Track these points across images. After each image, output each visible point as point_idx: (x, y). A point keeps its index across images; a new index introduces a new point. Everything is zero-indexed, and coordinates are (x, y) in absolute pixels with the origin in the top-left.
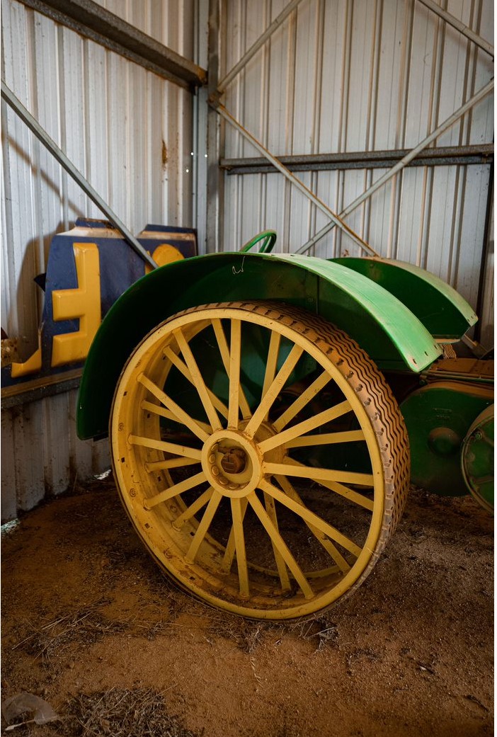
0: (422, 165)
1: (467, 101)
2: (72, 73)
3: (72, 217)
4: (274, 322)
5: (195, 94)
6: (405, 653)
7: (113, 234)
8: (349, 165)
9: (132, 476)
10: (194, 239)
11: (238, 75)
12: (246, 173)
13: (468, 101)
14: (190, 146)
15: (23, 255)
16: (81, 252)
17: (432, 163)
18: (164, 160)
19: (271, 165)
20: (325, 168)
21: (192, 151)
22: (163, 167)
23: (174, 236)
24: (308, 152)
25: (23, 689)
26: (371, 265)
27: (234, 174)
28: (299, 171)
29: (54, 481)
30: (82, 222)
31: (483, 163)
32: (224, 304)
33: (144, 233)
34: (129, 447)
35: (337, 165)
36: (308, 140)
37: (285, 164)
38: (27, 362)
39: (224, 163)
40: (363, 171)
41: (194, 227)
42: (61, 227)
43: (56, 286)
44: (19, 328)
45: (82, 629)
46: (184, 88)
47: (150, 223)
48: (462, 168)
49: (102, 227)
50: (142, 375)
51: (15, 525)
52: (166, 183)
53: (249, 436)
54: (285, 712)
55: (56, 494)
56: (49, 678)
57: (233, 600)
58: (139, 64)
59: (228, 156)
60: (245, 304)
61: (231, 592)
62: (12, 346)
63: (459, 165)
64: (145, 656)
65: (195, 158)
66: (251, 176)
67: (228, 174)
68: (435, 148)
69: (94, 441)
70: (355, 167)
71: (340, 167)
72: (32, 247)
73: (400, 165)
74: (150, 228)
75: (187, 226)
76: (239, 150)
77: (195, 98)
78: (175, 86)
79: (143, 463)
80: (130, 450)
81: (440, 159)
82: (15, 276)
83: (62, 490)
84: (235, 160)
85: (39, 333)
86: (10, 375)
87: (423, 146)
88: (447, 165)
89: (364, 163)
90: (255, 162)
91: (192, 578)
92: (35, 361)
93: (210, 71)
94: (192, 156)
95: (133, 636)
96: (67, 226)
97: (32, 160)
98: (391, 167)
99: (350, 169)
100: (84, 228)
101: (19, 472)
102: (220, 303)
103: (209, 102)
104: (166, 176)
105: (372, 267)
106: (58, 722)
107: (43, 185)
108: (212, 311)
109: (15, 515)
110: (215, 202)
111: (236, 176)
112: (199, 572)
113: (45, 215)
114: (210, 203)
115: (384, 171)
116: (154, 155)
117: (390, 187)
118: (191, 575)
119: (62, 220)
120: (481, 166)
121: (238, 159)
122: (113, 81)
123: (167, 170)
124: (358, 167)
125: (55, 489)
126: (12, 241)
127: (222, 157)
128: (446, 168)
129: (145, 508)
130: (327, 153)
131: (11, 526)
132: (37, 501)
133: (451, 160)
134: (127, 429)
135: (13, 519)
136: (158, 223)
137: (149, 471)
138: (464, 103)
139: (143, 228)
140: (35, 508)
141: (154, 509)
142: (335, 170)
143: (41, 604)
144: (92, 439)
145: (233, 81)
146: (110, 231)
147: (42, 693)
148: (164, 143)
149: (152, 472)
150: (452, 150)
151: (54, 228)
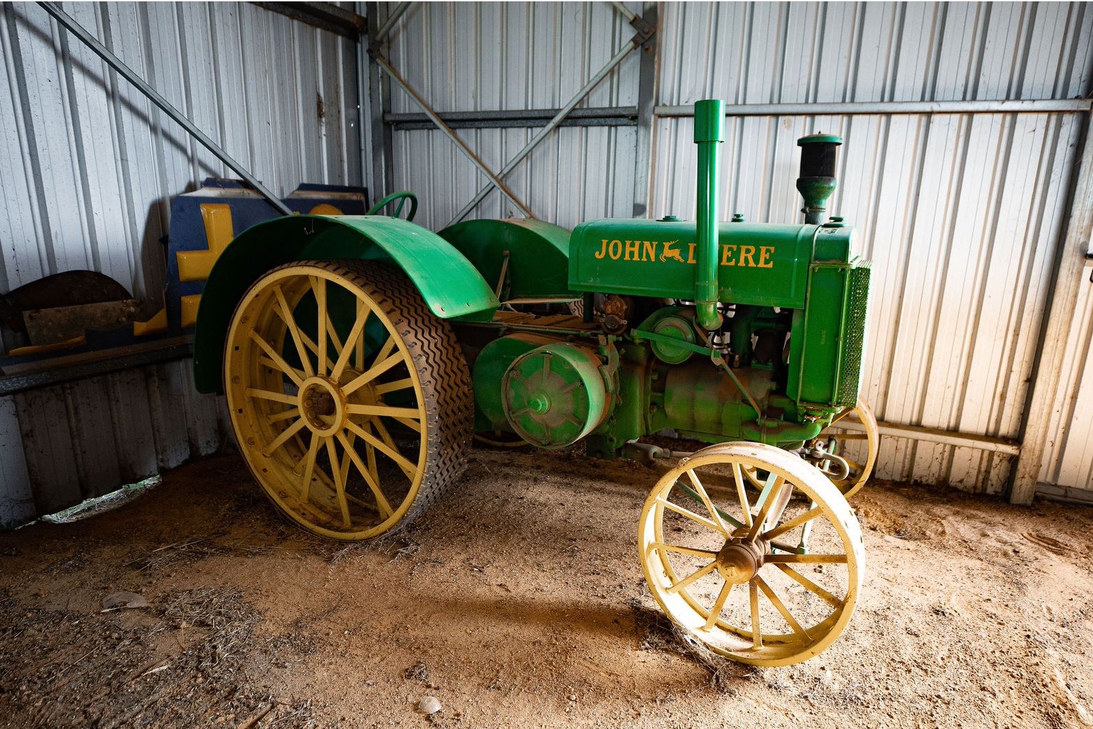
0: (576, 125)
1: (616, 54)
2: (194, 26)
3: (203, 176)
4: (340, 278)
5: (358, 41)
6: (468, 561)
7: (252, 195)
8: (510, 123)
9: (251, 426)
10: (363, 198)
11: (400, 19)
12: (414, 129)
13: (618, 54)
14: (354, 98)
15: (146, 216)
16: (209, 213)
17: (585, 123)
18: (320, 115)
19: (430, 121)
20: (487, 125)
21: (358, 104)
22: (319, 121)
23: (337, 195)
24: (471, 109)
25: (125, 590)
26: (505, 227)
27: (401, 129)
28: (463, 128)
29: (200, 442)
30: (213, 182)
31: (630, 125)
32: (303, 263)
33: (296, 192)
34: (247, 399)
35: (499, 123)
36: (471, 95)
37: (445, 121)
38: (151, 321)
39: (388, 118)
40: (524, 130)
41: (365, 186)
42: (191, 187)
43: (180, 247)
44: (147, 289)
45: (191, 552)
46: (343, 35)
47: (305, 181)
48: (613, 129)
49: (238, 187)
50: (252, 331)
51: (156, 482)
52: (324, 138)
53: (334, 381)
54: (342, 598)
55: (203, 455)
56: (150, 583)
57: (337, 529)
58: (281, 13)
59: (394, 111)
60: (318, 263)
61: (336, 524)
62: (138, 306)
63: (610, 126)
64: (240, 568)
65: (361, 111)
66: (418, 132)
67: (396, 130)
68: (581, 109)
69: (217, 395)
70: (516, 125)
71: (502, 125)
72: (157, 209)
73: (551, 125)
74: (303, 187)
75: (355, 184)
76: (405, 105)
77: (359, 45)
78: (330, 34)
79: (265, 416)
80: (249, 402)
81: (593, 120)
82: (137, 238)
83: (211, 451)
84: (401, 114)
85: (163, 293)
86: (133, 334)
87: (571, 106)
88: (598, 126)
89: (524, 122)
90: (418, 118)
91: (304, 514)
92: (160, 320)
93: (369, 19)
94: (358, 110)
95: (236, 556)
96: (199, 185)
97: (151, 120)
98: (544, 126)
99: (511, 127)
100: (215, 189)
101: (158, 431)
102: (300, 261)
103: (369, 51)
104: (324, 131)
105: (506, 229)
106: (148, 608)
107: (166, 146)
108: (293, 268)
109: (156, 472)
110: (381, 159)
111: (403, 132)
112: (311, 509)
113: (170, 175)
114: (376, 160)
115: (539, 129)
116: (305, 110)
117: (549, 147)
118: (302, 511)
119: (192, 179)
120: (628, 128)
121: (404, 114)
122: (247, 32)
123: (324, 125)
124: (519, 125)
125: (201, 449)
126: (132, 201)
127: (387, 111)
128: (598, 128)
129: (264, 455)
130: (489, 110)
131: (153, 482)
132: (181, 461)
133: (602, 121)
134: (244, 381)
135: (154, 475)
136: (316, 182)
137: (270, 423)
138: (613, 56)
139: (295, 187)
140: (178, 467)
141: (274, 455)
142: (497, 127)
143: (159, 536)
144: (215, 393)
145: (396, 25)
146: (246, 191)
147: (141, 592)
148: (318, 95)
149: (274, 423)
150: (599, 111)
151: (182, 186)
